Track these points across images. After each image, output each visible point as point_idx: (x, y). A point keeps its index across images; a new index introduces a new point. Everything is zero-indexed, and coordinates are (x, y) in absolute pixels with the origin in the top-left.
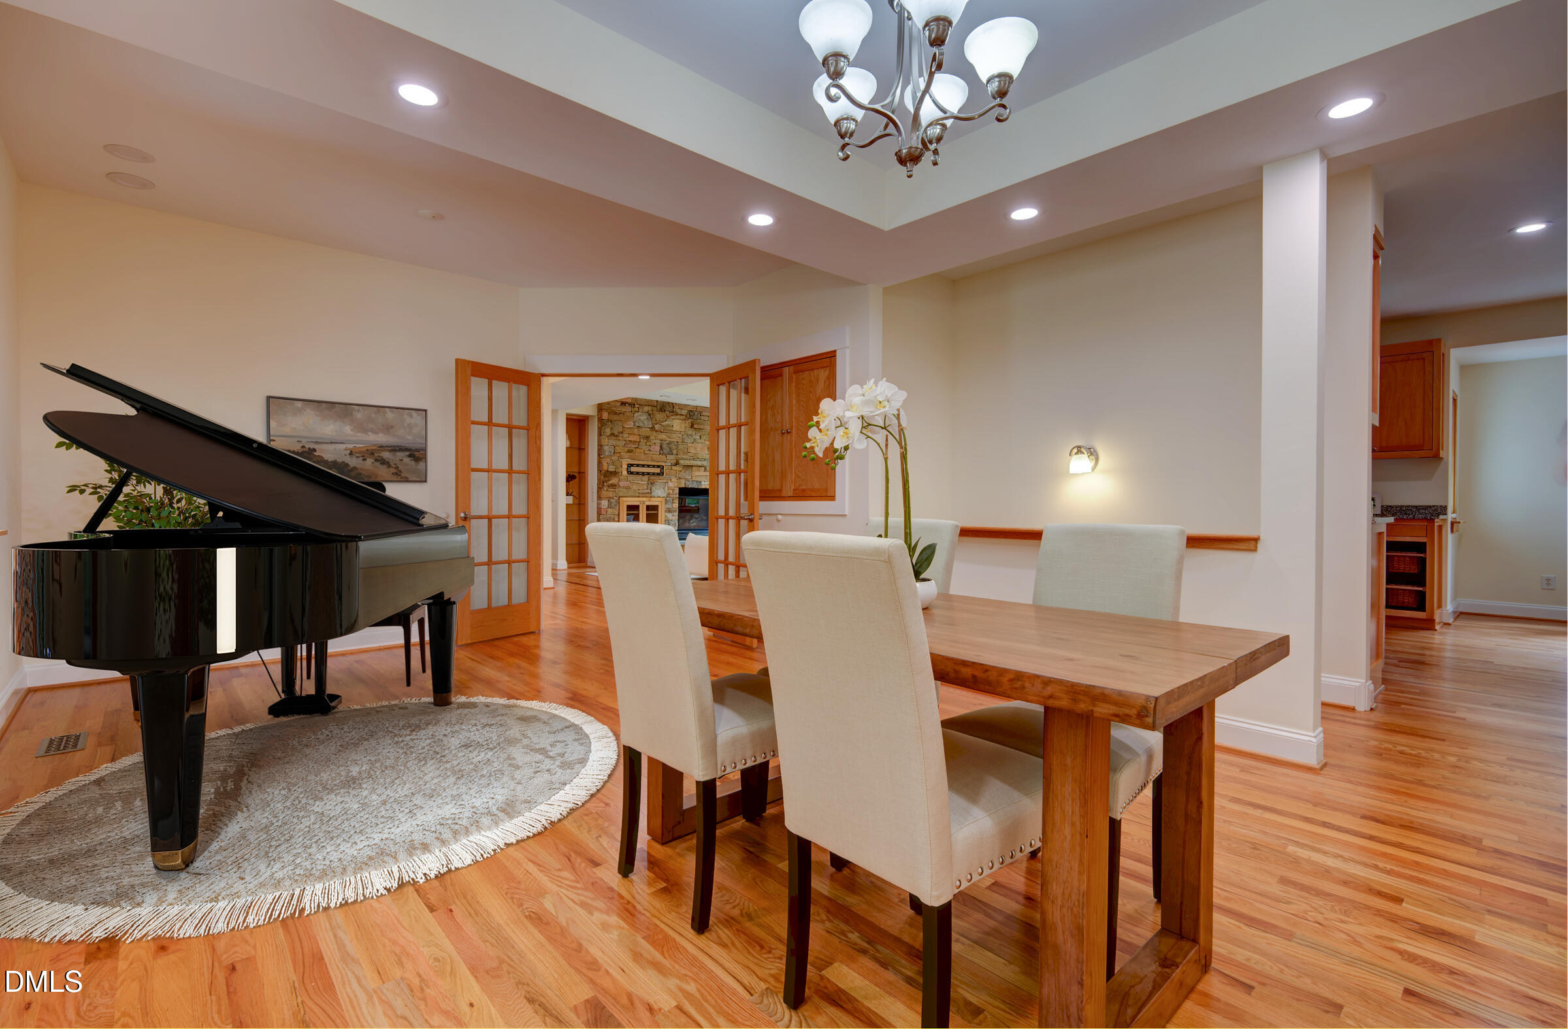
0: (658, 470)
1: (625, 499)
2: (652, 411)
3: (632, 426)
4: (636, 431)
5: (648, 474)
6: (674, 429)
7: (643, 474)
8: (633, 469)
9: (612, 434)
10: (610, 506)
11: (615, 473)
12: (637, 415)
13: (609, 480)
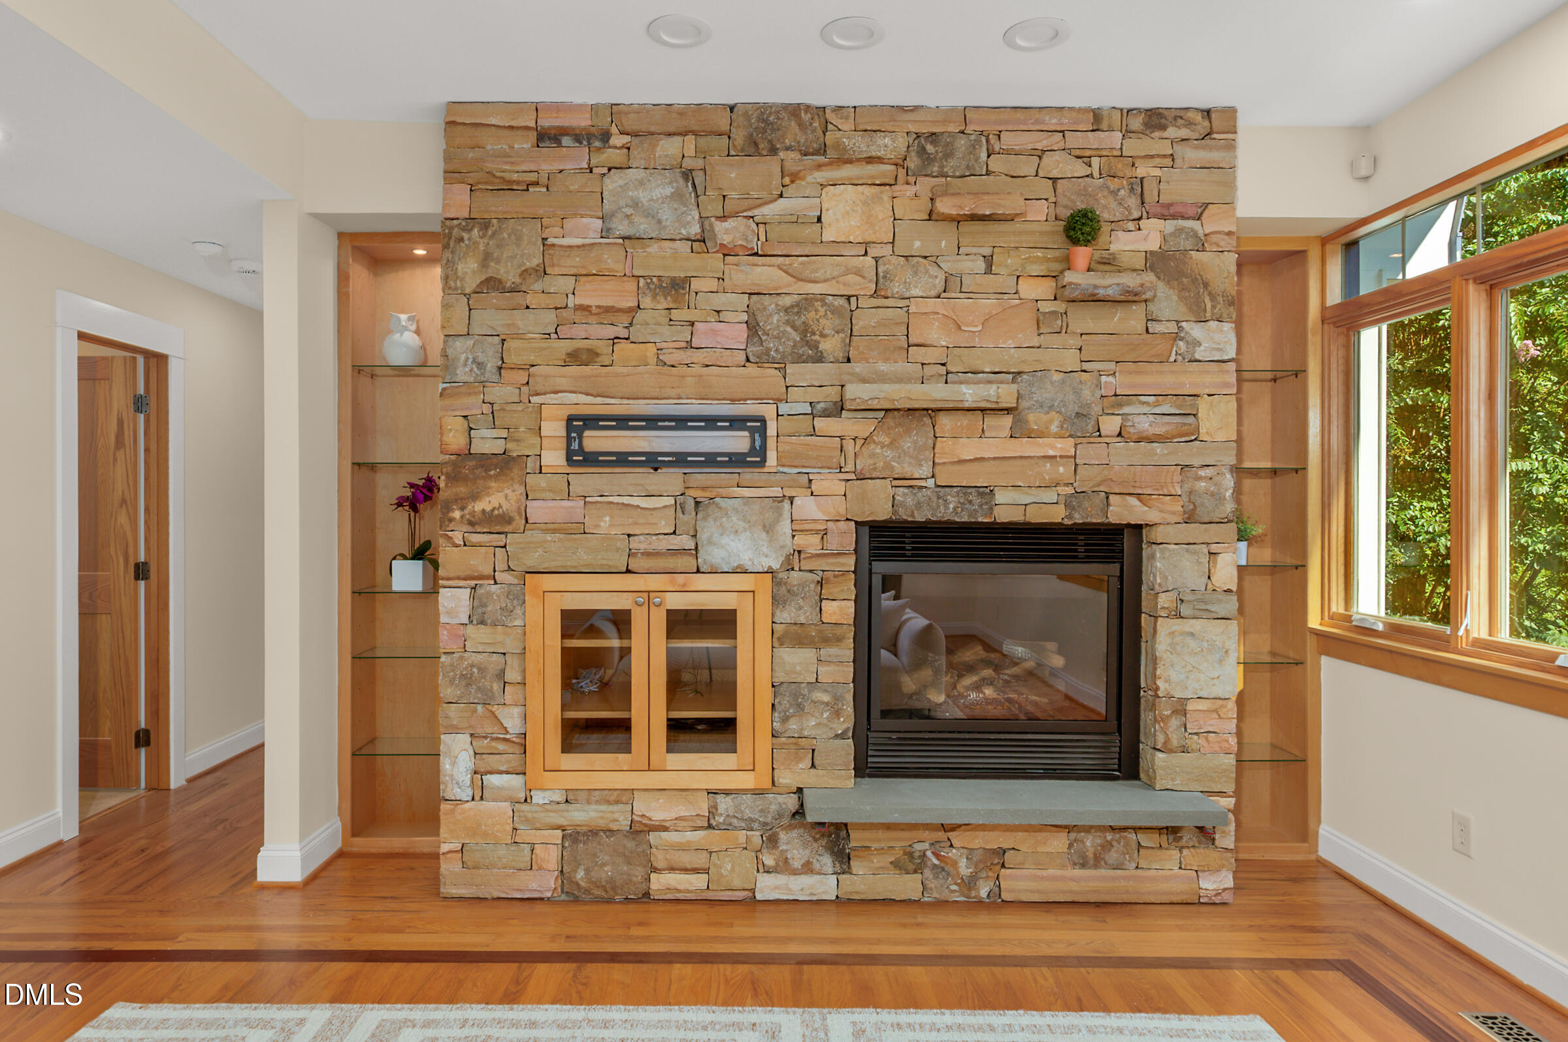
0: (733, 442)
1: (549, 582)
2: (701, 153)
3: (593, 238)
4: (612, 260)
5: (681, 460)
6: (830, 233)
7: (653, 462)
8: (595, 441)
9: (492, 284)
10: (478, 618)
12: (621, 182)
13: (475, 497)
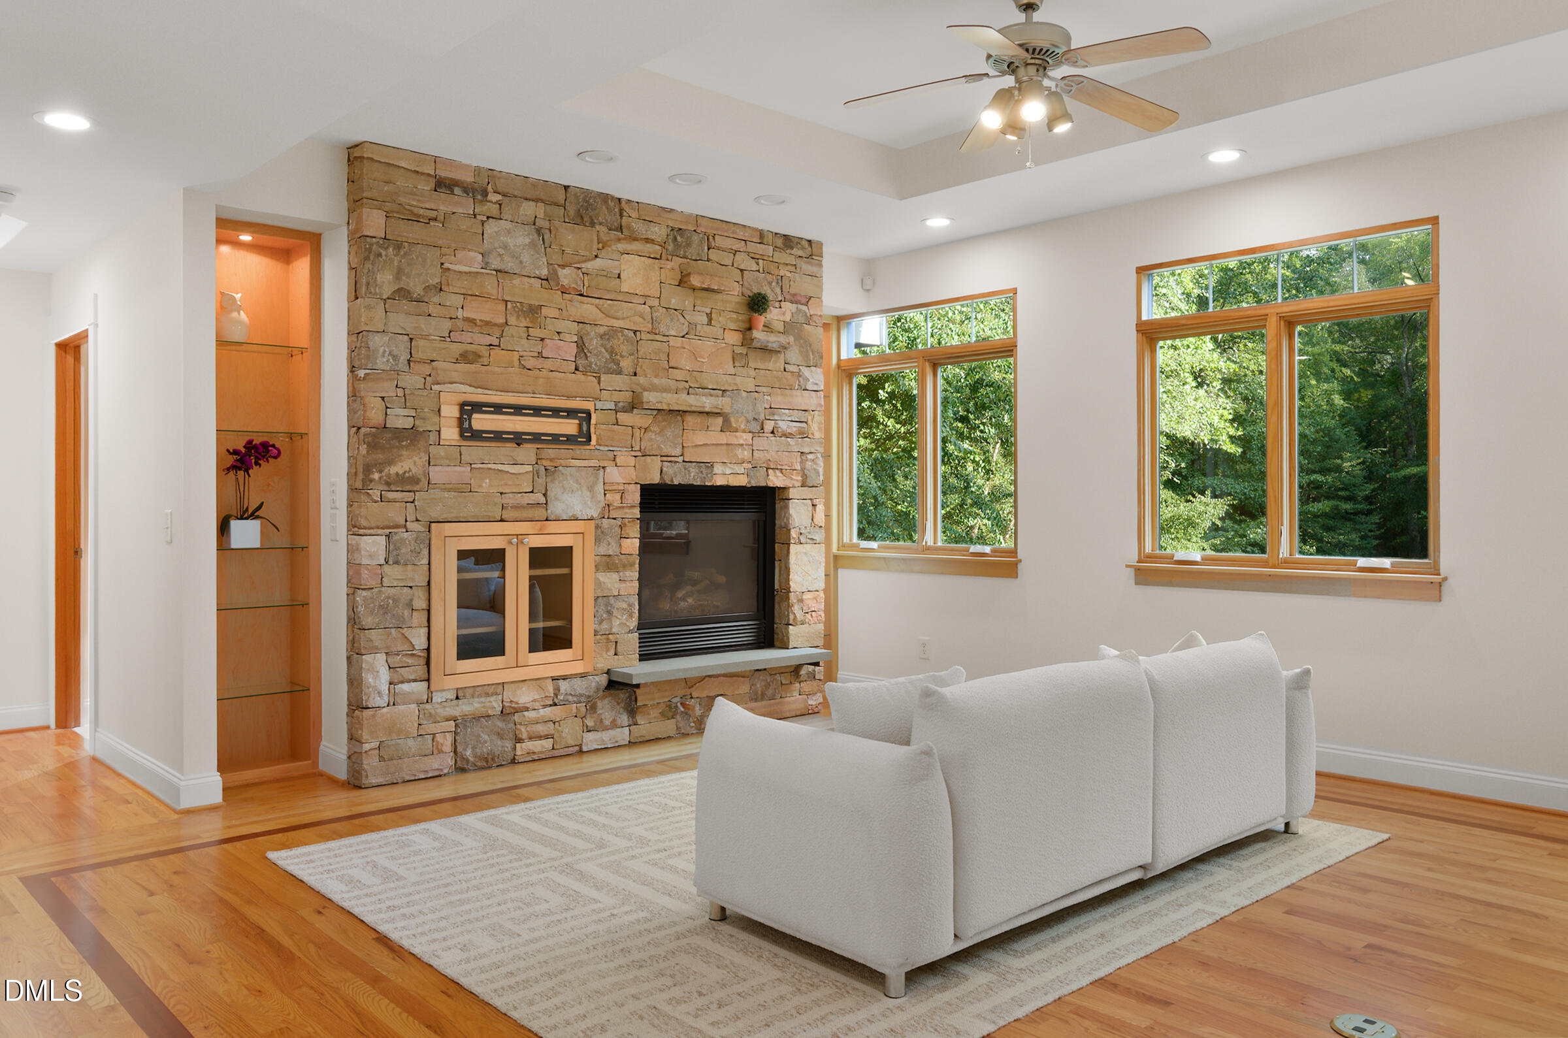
0: (569, 427)
1: (449, 529)
2: (546, 217)
3: (476, 268)
4: (490, 287)
5: (536, 438)
6: (625, 288)
7: (518, 439)
8: (480, 422)
9: (402, 293)
10: (392, 557)
11: (412, 436)
12: (496, 229)
13: (391, 462)
